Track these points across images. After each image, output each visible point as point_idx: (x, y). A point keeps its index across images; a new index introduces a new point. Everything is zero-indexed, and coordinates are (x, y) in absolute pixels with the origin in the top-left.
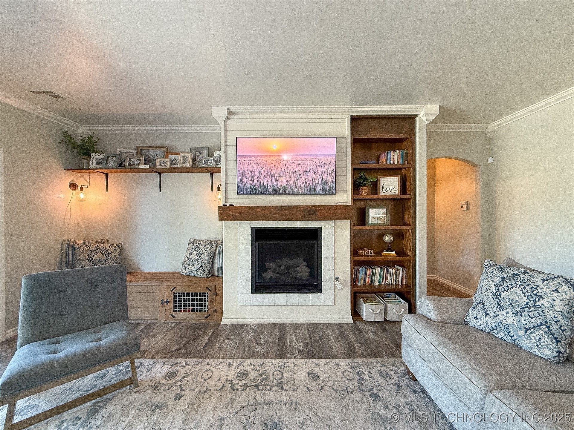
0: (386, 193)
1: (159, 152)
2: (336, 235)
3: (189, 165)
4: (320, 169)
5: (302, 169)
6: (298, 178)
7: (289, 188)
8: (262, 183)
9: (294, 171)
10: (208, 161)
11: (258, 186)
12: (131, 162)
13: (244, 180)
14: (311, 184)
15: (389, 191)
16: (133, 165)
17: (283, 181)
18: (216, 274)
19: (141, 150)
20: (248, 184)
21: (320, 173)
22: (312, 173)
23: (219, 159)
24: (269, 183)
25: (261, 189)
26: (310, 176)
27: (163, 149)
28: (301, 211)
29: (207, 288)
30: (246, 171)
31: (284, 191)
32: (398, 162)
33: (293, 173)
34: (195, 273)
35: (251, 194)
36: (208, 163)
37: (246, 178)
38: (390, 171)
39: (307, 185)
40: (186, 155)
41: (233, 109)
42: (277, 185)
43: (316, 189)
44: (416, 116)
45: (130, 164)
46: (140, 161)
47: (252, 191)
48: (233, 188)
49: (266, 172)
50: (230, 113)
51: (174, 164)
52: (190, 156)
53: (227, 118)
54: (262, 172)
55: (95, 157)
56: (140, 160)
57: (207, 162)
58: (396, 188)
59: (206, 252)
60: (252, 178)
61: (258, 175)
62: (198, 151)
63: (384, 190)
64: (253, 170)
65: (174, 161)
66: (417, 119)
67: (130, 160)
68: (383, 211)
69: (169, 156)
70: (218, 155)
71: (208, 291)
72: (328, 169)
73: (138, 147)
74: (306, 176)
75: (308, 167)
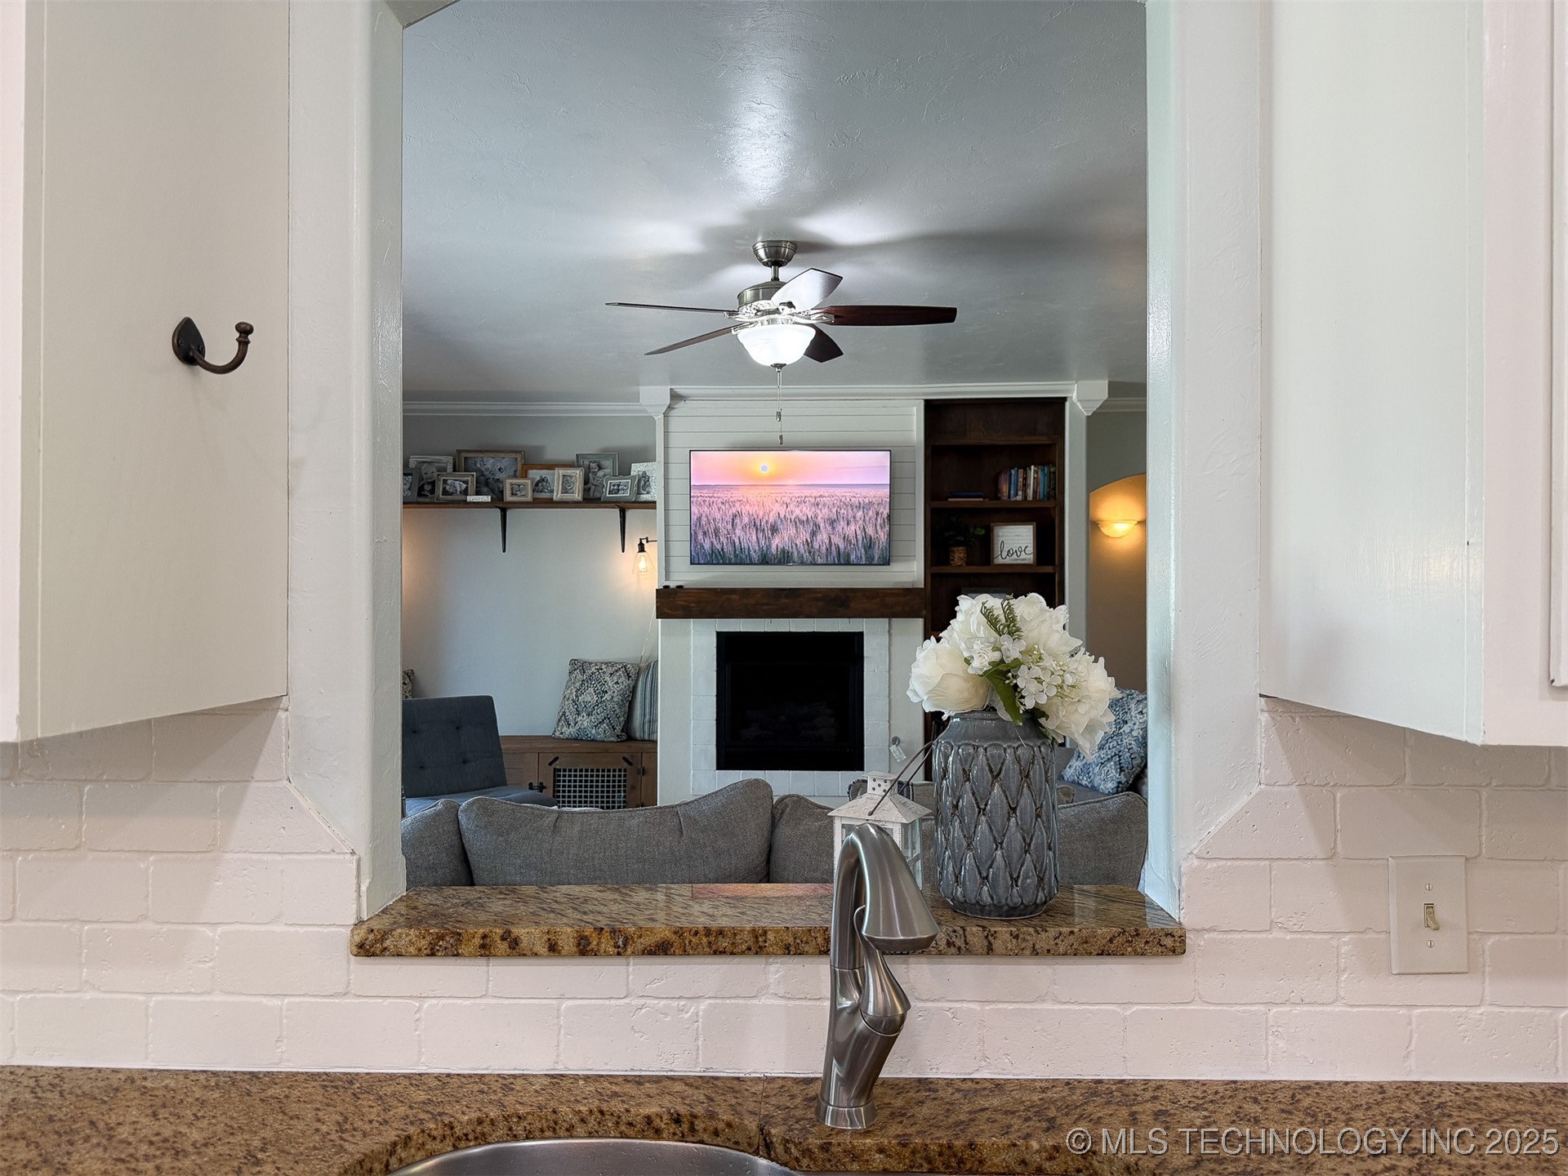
0: (1008, 561)
1: (505, 462)
2: (892, 649)
3: (577, 496)
4: (860, 513)
5: (822, 514)
6: (813, 534)
7: (795, 554)
8: (737, 544)
9: (805, 518)
10: (618, 485)
11: (728, 549)
12: (448, 487)
14: (842, 546)
15: (1015, 556)
16: (452, 494)
17: (782, 538)
18: (638, 735)
19: (466, 458)
20: (707, 546)
21: (861, 522)
22: (843, 523)
23: (642, 483)
24: (750, 540)
25: (735, 554)
26: (839, 528)
27: (514, 455)
28: (816, 599)
29: (624, 758)
31: (784, 558)
32: (1035, 492)
33: (802, 522)
35: (713, 564)
36: (619, 490)
37: (704, 534)
38: (1016, 515)
39: (833, 547)
40: (569, 472)
41: (680, 389)
42: (769, 547)
43: (852, 555)
44: (1065, 399)
45: (445, 492)
46: (467, 484)
47: (717, 558)
48: (681, 549)
49: (746, 520)
50: (676, 397)
51: (542, 491)
52: (578, 474)
53: (670, 408)
54: (737, 521)
56: (466, 482)
57: (616, 487)
58: (1030, 549)
59: (615, 687)
60: (717, 532)
61: (730, 527)
62: (595, 462)
63: (1004, 554)
64: (718, 516)
65: (540, 485)
66: (1067, 404)
67: (445, 482)
69: (530, 472)
70: (641, 473)
71: (626, 765)
72: (877, 514)
73: (459, 452)
74: (829, 528)
75: (834, 510)
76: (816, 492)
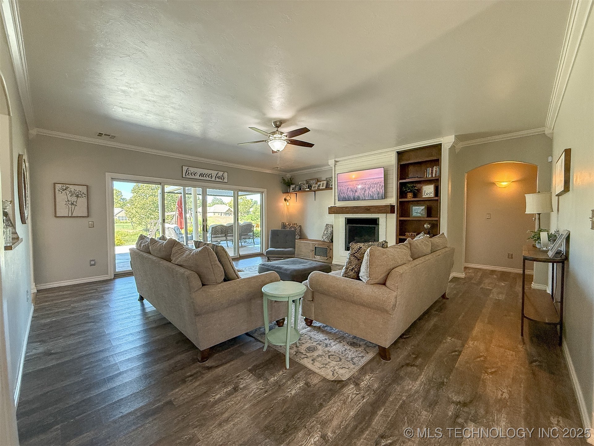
0: (427, 196)
1: (314, 182)
2: (387, 222)
3: (324, 187)
4: (376, 185)
5: (367, 186)
6: (365, 191)
7: (361, 197)
8: (348, 195)
11: (346, 196)
13: (341, 194)
14: (372, 195)
15: (429, 195)
17: (358, 194)
19: (307, 181)
20: (342, 196)
21: (376, 188)
22: (372, 188)
24: (351, 195)
25: (348, 198)
26: (371, 190)
27: (315, 180)
28: (363, 209)
30: (341, 190)
31: (358, 199)
32: (435, 175)
33: (362, 189)
34: (325, 240)
35: (344, 201)
37: (342, 193)
38: (429, 182)
39: (369, 195)
40: (323, 182)
41: (337, 160)
42: (355, 196)
43: (374, 197)
44: (441, 144)
45: (303, 189)
47: (345, 199)
48: (337, 198)
49: (350, 189)
50: (336, 162)
51: (319, 187)
52: (325, 182)
53: (335, 164)
55: (292, 186)
56: (306, 186)
58: (433, 193)
60: (344, 192)
61: (347, 191)
62: (328, 180)
63: (425, 194)
64: (344, 189)
65: (319, 185)
66: (442, 146)
67: (303, 187)
68: (423, 208)
69: (318, 183)
71: (327, 247)
72: (380, 185)
73: (306, 180)
74: (368, 190)
75: (369, 185)
76: (365, 181)
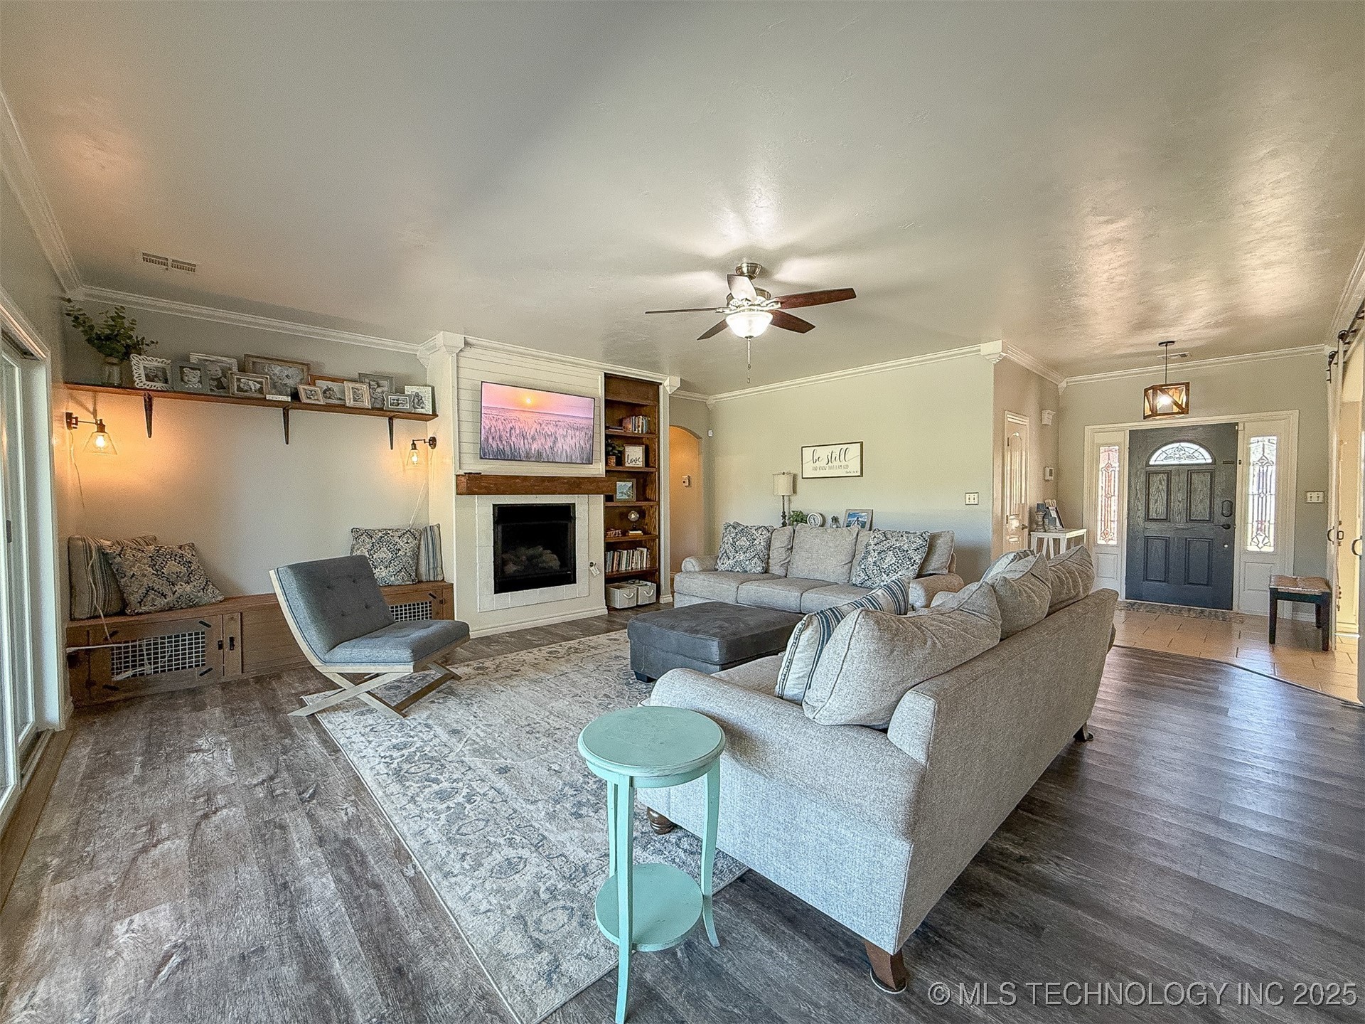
0: (631, 465)
1: (290, 371)
2: (589, 512)
3: (367, 405)
4: (578, 433)
5: (559, 432)
6: (554, 443)
7: (544, 454)
8: (513, 446)
9: (550, 434)
10: (398, 400)
11: (507, 449)
12: (242, 385)
13: (490, 440)
14: (568, 451)
15: (634, 463)
16: (246, 391)
17: (538, 444)
18: (424, 578)
19: (254, 362)
20: (494, 446)
21: (578, 438)
22: (569, 438)
23: (416, 400)
24: (521, 446)
25: (512, 454)
26: (567, 441)
27: (300, 366)
28: (564, 483)
29: (430, 594)
30: (493, 429)
31: (539, 458)
32: (642, 431)
33: (548, 435)
34: (393, 578)
35: (498, 459)
36: (398, 404)
37: (493, 438)
38: (635, 441)
39: (564, 452)
40: (357, 386)
41: (471, 339)
42: (530, 449)
43: (573, 457)
44: (661, 384)
45: (239, 389)
46: (262, 384)
47: (500, 456)
48: (470, 449)
49: (518, 432)
50: (466, 344)
51: (329, 398)
52: (363, 388)
53: (461, 350)
54: (513, 431)
55: (140, 365)
57: (395, 401)
58: (641, 460)
60: (501, 437)
61: (508, 435)
62: (374, 381)
63: (629, 461)
64: (501, 428)
65: (327, 392)
66: (661, 387)
67: (239, 380)
68: (630, 484)
69: (317, 381)
70: (414, 393)
71: (431, 599)
72: (587, 434)
73: (244, 356)
74: (563, 440)
75: (565, 430)
76: (556, 418)
